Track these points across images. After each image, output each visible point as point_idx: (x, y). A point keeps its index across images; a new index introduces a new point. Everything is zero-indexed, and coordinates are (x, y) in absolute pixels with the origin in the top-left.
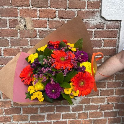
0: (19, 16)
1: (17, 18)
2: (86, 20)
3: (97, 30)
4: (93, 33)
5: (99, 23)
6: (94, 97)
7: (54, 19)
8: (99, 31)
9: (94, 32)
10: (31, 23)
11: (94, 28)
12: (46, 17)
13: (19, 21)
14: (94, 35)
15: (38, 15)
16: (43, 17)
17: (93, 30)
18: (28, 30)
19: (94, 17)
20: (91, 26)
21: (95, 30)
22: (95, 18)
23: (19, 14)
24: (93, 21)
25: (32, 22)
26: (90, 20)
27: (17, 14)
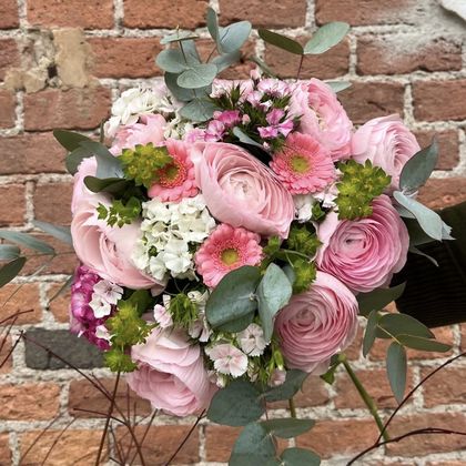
0: (24, 24)
1: (13, 34)
2: (364, 29)
3: (427, 78)
4: (408, 98)
5: (436, 41)
6: (438, 456)
7: (198, 31)
8: (434, 85)
9: (408, 90)
10: (81, 53)
11: (407, 68)
12: (159, 21)
13: (21, 47)
14: (413, 104)
15: (119, 14)
16: (144, 24)
17: (403, 80)
18: (65, 88)
19: (404, 14)
20: (389, 60)
21: (415, 78)
22: (412, 17)
23: (24, 11)
24: (400, 34)
25: (85, 50)
26: (387, 28)
27: (15, 13)
